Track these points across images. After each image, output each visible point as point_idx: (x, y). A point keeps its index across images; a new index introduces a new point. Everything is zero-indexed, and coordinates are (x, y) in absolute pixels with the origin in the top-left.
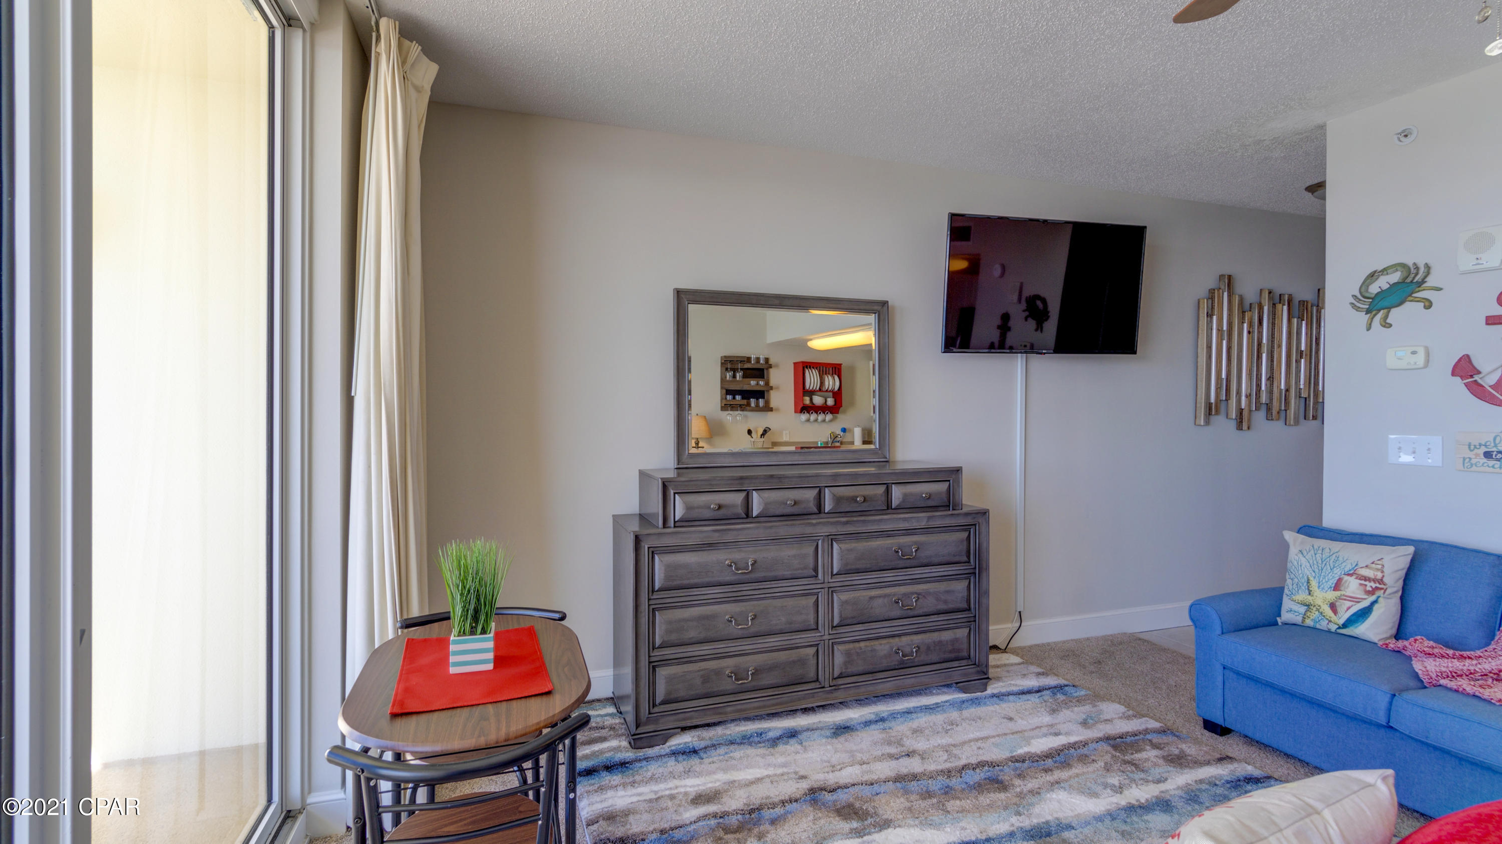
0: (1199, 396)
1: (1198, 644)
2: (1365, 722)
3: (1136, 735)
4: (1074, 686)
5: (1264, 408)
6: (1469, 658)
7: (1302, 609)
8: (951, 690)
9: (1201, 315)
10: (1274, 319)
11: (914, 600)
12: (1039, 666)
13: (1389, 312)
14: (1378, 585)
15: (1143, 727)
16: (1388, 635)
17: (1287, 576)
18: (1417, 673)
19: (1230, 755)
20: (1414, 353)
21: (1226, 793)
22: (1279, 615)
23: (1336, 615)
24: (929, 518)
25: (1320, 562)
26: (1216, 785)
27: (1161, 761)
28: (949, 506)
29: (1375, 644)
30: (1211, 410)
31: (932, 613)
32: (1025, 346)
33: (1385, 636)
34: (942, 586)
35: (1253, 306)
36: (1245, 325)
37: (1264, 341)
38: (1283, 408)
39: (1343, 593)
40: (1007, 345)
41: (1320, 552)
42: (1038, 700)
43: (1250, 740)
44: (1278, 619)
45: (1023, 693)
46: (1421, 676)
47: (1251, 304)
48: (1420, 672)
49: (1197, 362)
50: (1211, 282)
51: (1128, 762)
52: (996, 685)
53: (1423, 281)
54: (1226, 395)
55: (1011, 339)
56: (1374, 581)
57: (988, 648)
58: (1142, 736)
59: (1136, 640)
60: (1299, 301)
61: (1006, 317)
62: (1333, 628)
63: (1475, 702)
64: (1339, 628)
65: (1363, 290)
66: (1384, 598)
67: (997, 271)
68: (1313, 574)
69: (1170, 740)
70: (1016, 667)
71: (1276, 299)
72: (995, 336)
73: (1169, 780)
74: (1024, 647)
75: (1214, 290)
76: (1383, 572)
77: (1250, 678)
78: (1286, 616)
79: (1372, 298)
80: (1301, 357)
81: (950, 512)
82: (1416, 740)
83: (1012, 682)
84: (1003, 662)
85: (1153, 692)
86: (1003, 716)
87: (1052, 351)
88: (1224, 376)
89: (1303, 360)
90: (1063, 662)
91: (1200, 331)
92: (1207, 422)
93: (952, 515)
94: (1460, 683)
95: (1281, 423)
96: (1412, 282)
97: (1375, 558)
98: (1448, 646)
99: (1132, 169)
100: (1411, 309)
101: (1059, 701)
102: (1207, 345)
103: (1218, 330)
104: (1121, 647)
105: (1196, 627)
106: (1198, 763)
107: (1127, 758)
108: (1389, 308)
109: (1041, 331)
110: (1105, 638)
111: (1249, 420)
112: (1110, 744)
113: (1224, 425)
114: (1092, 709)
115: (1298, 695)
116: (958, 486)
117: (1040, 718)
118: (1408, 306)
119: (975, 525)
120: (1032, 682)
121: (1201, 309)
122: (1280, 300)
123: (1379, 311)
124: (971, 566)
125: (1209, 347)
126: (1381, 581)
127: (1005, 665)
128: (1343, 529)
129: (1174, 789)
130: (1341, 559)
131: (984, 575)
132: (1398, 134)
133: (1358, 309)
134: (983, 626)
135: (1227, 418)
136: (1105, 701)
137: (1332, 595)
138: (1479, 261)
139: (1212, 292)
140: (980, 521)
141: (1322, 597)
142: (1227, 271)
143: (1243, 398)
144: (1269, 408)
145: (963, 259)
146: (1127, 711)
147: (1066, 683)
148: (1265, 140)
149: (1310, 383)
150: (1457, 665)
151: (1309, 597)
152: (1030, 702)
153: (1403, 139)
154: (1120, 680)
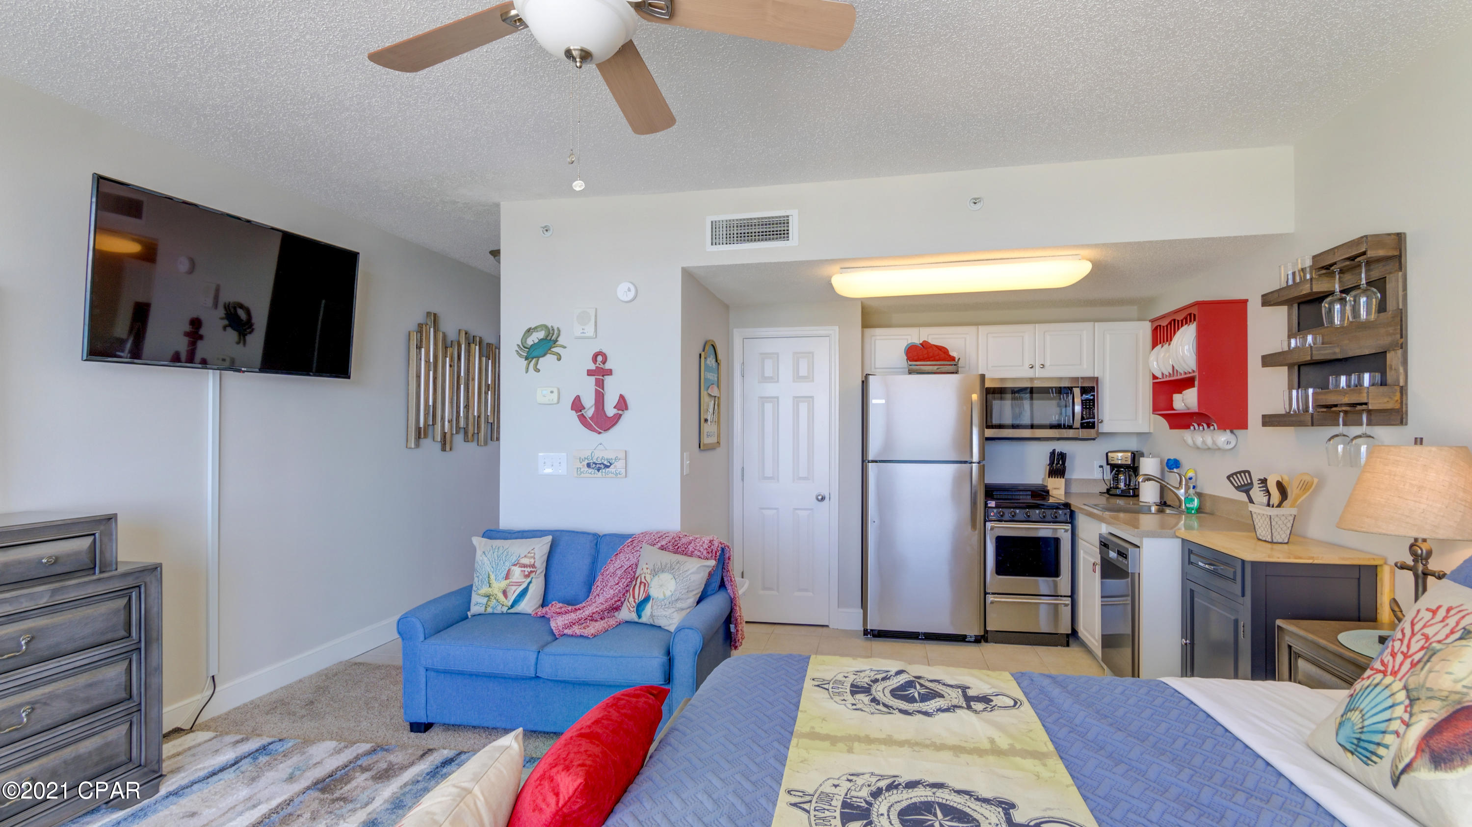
0: (409, 422)
1: (405, 655)
2: (523, 679)
3: (346, 766)
4: (280, 740)
5: (462, 431)
6: (579, 609)
7: (485, 600)
8: (99, 815)
9: (411, 346)
10: (469, 356)
11: (24, 715)
12: (238, 732)
13: (538, 360)
14: (532, 569)
15: (355, 755)
16: (537, 606)
17: (475, 575)
18: (552, 630)
19: (431, 747)
20: (552, 392)
21: (426, 785)
22: (469, 610)
23: (506, 599)
24: (54, 592)
25: (497, 559)
26: (418, 782)
27: (370, 782)
28: (94, 568)
29: (530, 614)
30: (420, 434)
31: (61, 723)
32: (224, 360)
33: (535, 607)
34: (83, 679)
35: (453, 343)
36: (448, 359)
37: (462, 374)
38: (476, 432)
39: (511, 580)
40: (199, 356)
41: (497, 550)
42: (233, 774)
43: (449, 727)
44: (468, 613)
45: (214, 774)
46: (554, 631)
47: (452, 341)
48: (554, 629)
49: (408, 390)
50: (420, 318)
51: (337, 799)
52: (174, 780)
53: (556, 341)
54: (433, 421)
55: (202, 350)
56: (530, 566)
57: (161, 737)
58: (352, 765)
59: (351, 666)
60: (487, 344)
61: (196, 323)
62: (505, 609)
63: (581, 640)
64: (509, 609)
65: (523, 342)
66: (536, 578)
67: (183, 266)
68: (492, 569)
69: (380, 756)
70: (206, 745)
71: (471, 340)
72: (182, 345)
73: (377, 798)
74: (219, 717)
75: (422, 325)
76: (534, 559)
77: (445, 672)
78: (475, 609)
79: (529, 349)
80: (488, 390)
81: (94, 577)
82: (551, 680)
83: (199, 767)
84: (186, 746)
85: (366, 714)
86: (181, 815)
87: (258, 370)
88: (431, 403)
89: (489, 392)
90: (269, 717)
91: (410, 362)
92: (417, 445)
93: (99, 580)
94: (574, 630)
95: (474, 444)
96: (550, 339)
97: (530, 549)
98: (569, 604)
99: (344, 192)
100: (549, 359)
101: (261, 765)
102: (417, 375)
103: (426, 361)
104: (336, 678)
105: (403, 639)
106: (404, 768)
107: (337, 794)
108: (538, 357)
109: (245, 344)
110: (319, 674)
111: (451, 442)
112: (318, 789)
113: (431, 446)
114: (301, 758)
115: (480, 674)
116: (111, 540)
117: (236, 796)
118: (548, 356)
119: (139, 587)
120: (229, 755)
121: (411, 341)
122: (474, 340)
123: (533, 358)
124: (134, 640)
125: (418, 377)
126: (533, 566)
127: (190, 749)
128: (512, 529)
129: (381, 805)
130: (509, 553)
131: (154, 646)
132: (542, 227)
133: (520, 356)
134: (153, 713)
135: (434, 440)
136: (315, 743)
137: (503, 584)
138: (584, 331)
139: (420, 326)
140: (148, 580)
141: (498, 586)
142: (433, 310)
143: (446, 423)
144: (466, 433)
145: (134, 240)
146: (339, 744)
147: (270, 740)
148: (459, 202)
149: (494, 411)
150: (573, 616)
151: (490, 589)
152: (222, 782)
153: (545, 232)
154: (333, 713)
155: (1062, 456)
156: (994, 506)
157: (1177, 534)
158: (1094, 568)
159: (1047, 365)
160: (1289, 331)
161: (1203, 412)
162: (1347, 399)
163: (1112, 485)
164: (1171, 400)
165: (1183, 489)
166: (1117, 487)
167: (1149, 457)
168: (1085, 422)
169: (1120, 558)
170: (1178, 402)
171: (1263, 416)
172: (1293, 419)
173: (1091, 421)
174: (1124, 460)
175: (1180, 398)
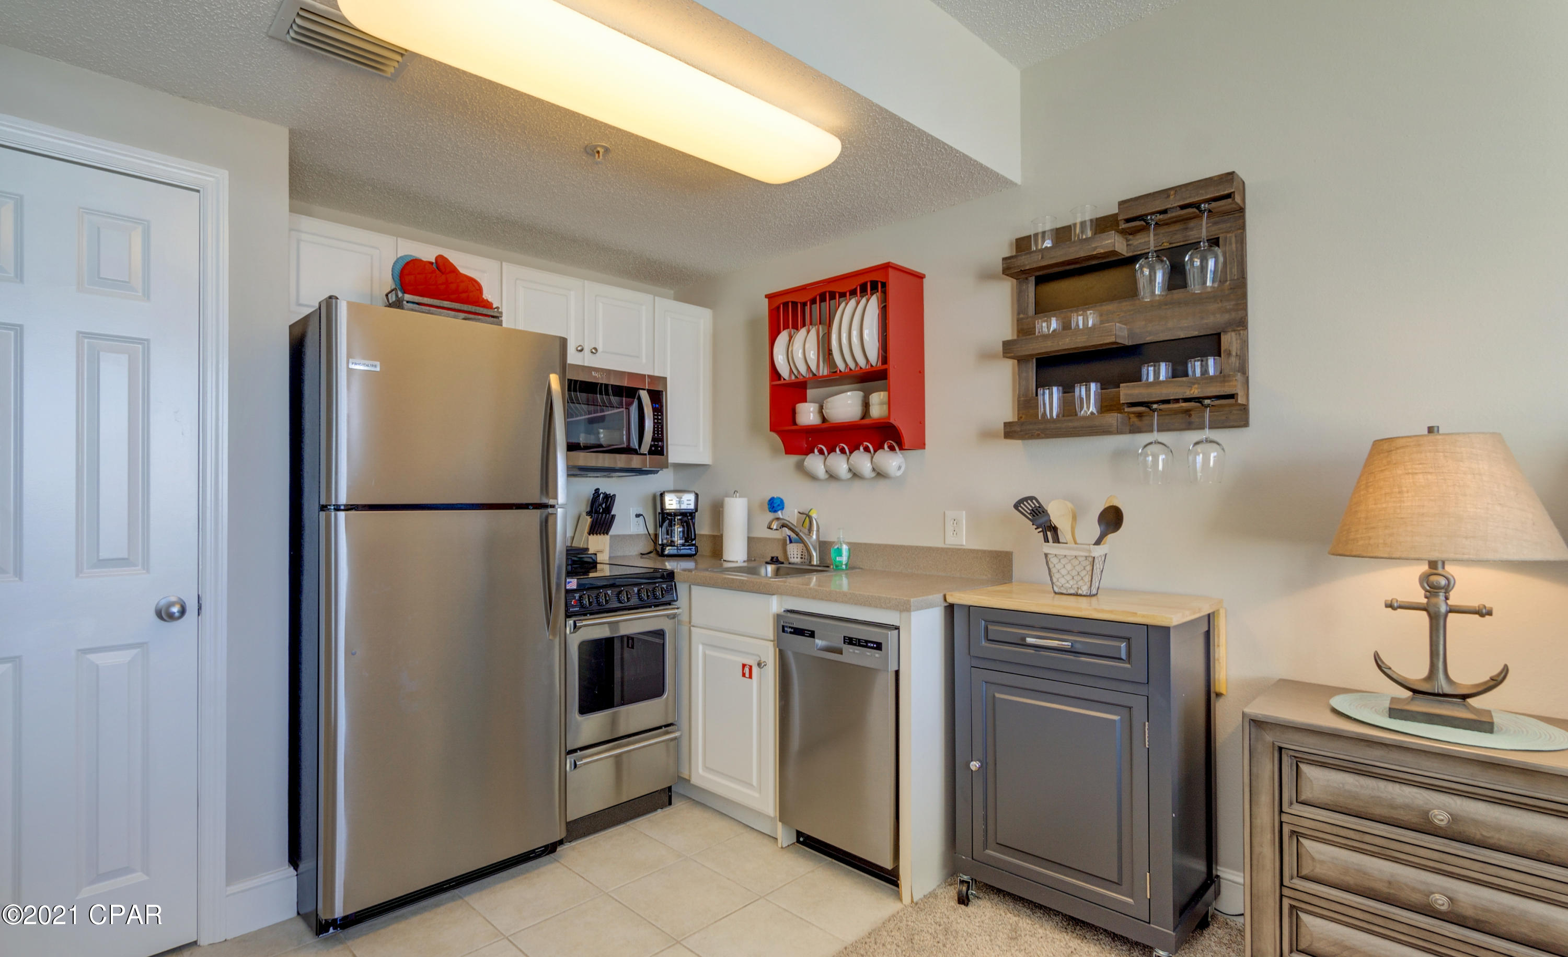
155: (609, 500)
156: (575, 587)
157: (951, 600)
158: (747, 671)
159: (600, 350)
160: (1019, 314)
161: (892, 421)
162: (1195, 392)
163: (665, 541)
164: (794, 413)
165: (814, 537)
166: (672, 544)
167: (736, 497)
168: (654, 446)
169: (857, 650)
170: (807, 414)
171: (1006, 424)
172: (1076, 424)
173: (660, 443)
174: (688, 502)
175: (812, 409)
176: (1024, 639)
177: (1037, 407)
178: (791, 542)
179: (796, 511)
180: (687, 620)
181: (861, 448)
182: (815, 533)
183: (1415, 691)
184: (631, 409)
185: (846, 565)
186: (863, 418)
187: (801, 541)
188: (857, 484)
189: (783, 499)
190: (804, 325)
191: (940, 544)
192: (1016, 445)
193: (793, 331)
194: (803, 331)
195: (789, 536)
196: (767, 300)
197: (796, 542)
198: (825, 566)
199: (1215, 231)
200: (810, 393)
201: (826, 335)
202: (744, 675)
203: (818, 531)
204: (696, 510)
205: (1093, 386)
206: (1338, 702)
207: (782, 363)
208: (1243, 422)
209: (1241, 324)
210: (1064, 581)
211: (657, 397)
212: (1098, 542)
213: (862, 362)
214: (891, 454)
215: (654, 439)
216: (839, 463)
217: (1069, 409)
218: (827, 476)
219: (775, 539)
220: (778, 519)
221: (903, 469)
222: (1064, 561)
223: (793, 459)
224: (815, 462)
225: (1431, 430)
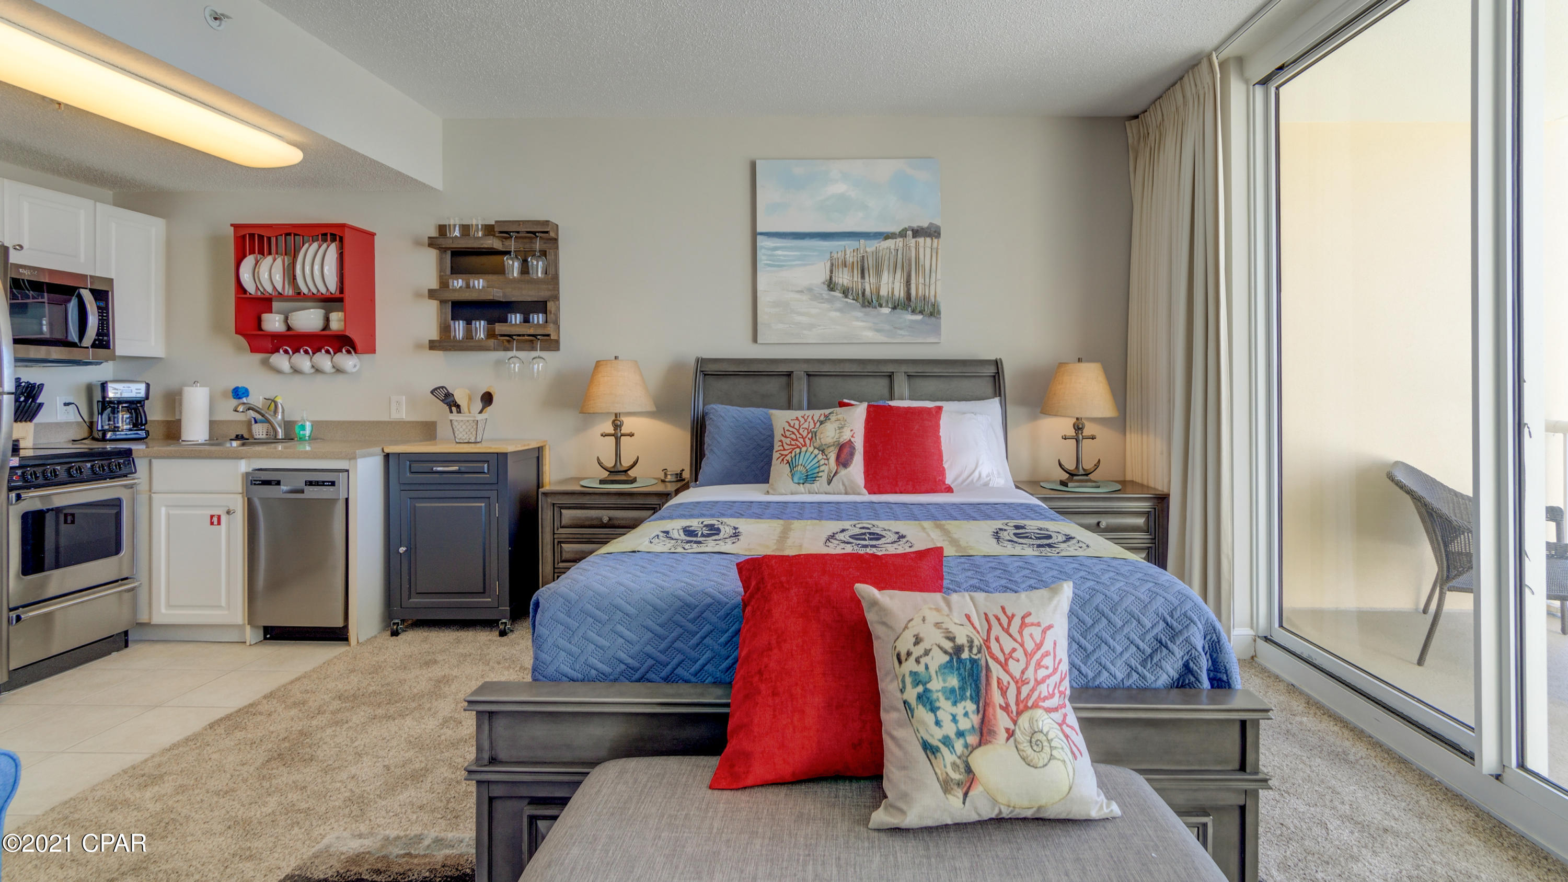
155: (36, 389)
156: (17, 464)
157: (387, 450)
158: (215, 520)
159: (25, 247)
160: (440, 272)
161: (347, 334)
162: (532, 332)
163: (106, 427)
164: (259, 321)
165: (280, 417)
166: (115, 429)
167: (196, 386)
168: (98, 340)
169: (316, 488)
170: (273, 323)
171: (430, 341)
172: (472, 344)
173: (105, 338)
174: (135, 391)
175: (277, 319)
176: (432, 469)
177: (450, 331)
178: (256, 422)
179: (261, 398)
180: (147, 488)
181: (323, 351)
182: (280, 414)
183: (610, 472)
184: (68, 305)
185: (309, 437)
186: (324, 329)
187: (267, 421)
188: (319, 377)
189: (246, 387)
190: (270, 253)
191: (385, 418)
192: (439, 355)
193: (259, 256)
194: (269, 259)
195: (255, 418)
196: (233, 228)
197: (262, 422)
198: (289, 437)
199: (544, 247)
200: (275, 305)
201: (291, 265)
202: (212, 523)
203: (283, 412)
204: (147, 398)
205: (482, 322)
206: (583, 483)
207: (247, 280)
208: (557, 348)
209: (556, 298)
210: (462, 435)
211: (102, 296)
212: (481, 412)
213: (323, 290)
214: (348, 356)
215: (98, 334)
216: (303, 361)
217: (469, 335)
218: (291, 371)
219: (239, 421)
220: (244, 404)
221: (358, 367)
222: (461, 424)
223: (259, 356)
224: (281, 360)
225: (616, 358)
